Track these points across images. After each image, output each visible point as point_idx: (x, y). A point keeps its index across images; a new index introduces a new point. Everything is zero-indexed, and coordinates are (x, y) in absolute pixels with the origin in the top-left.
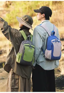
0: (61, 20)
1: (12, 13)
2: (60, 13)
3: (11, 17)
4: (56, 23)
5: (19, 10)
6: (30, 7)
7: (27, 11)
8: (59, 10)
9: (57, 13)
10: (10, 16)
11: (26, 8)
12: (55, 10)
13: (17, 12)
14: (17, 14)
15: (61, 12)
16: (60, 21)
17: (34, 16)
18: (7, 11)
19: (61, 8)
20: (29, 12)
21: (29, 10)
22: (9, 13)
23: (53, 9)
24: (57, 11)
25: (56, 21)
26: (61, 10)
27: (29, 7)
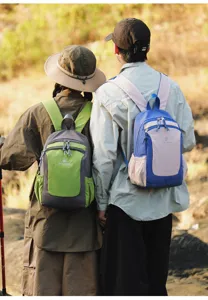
0: (180, 56)
1: (24, 29)
2: (178, 32)
3: (18, 43)
4: (164, 64)
5: (46, 22)
6: (81, 12)
7: (72, 23)
8: (174, 24)
9: (166, 32)
10: (16, 40)
11: (68, 15)
12: (161, 22)
13: (38, 28)
14: (40, 34)
15: (181, 29)
16: (175, 58)
17: (94, 40)
18: (7, 23)
19: (179, 18)
20: (76, 28)
21: (77, 21)
22: (13, 30)
23: (152, 19)
24: (166, 25)
25: (164, 59)
26: (178, 23)
27: (77, 13)
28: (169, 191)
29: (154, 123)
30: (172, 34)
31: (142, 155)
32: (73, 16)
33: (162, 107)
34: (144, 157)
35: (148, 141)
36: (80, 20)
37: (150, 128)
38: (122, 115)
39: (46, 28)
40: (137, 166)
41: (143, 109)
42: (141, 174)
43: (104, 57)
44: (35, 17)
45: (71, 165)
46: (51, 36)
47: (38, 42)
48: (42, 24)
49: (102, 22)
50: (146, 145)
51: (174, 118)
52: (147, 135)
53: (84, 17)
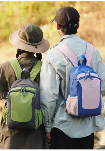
2: (98, 18)
4: (90, 39)
5: (13, 12)
6: (36, 6)
7: (30, 13)
8: (96, 13)
9: (91, 18)
11: (27, 8)
12: (87, 12)
13: (8, 16)
14: (9, 20)
15: (101, 16)
16: (97, 35)
17: (44, 24)
19: (99, 10)
20: (32, 16)
21: (34, 12)
23: (82, 10)
24: (91, 14)
25: (90, 36)
26: (99, 12)
27: (34, 7)
28: (92, 119)
29: (84, 75)
30: (95, 20)
31: (75, 96)
32: (31, 8)
33: (88, 64)
34: (77, 97)
35: (79, 86)
36: (35, 11)
37: (81, 78)
38: (63, 69)
39: (13, 16)
40: (72, 102)
41: (76, 65)
42: (75, 108)
43: (51, 35)
44: (6, 9)
45: (26, 101)
46: (17, 21)
47: (8, 25)
48: (10, 14)
49: (49, 12)
50: (78, 89)
51: (96, 71)
52: (79, 83)
53: (38, 9)
